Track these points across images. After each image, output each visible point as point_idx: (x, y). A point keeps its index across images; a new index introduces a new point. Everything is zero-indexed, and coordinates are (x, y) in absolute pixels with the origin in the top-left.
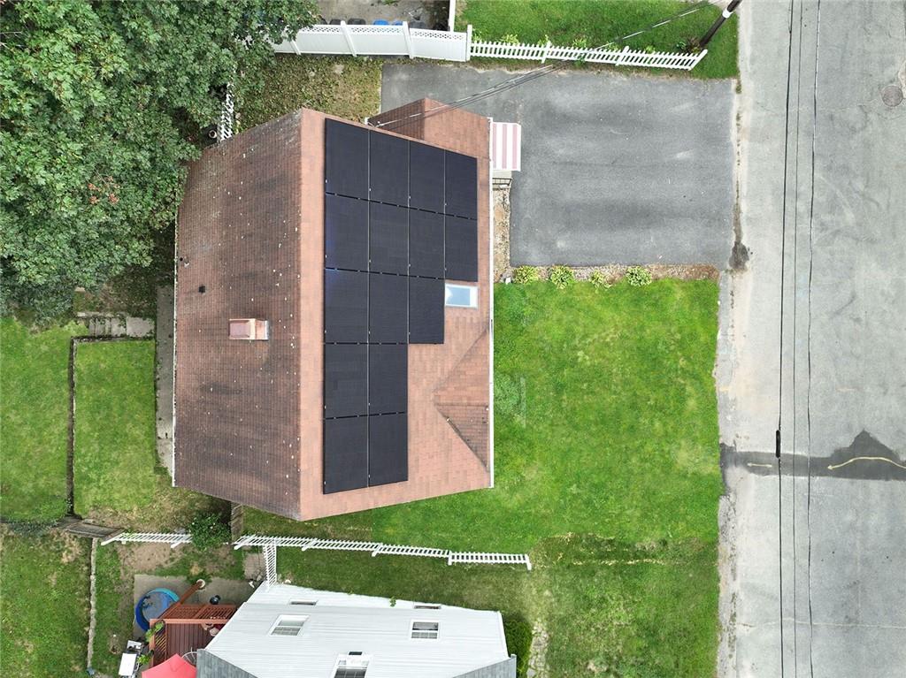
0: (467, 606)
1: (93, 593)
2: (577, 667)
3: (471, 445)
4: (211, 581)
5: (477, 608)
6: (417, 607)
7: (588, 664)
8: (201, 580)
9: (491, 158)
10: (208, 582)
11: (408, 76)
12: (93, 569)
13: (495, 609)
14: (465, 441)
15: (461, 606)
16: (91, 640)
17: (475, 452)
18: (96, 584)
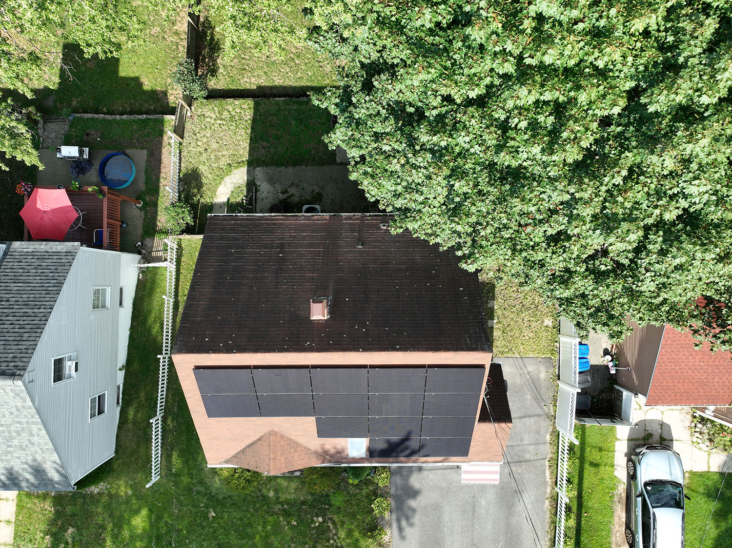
0: (119, 428)
1: (132, 117)
2: (71, 518)
3: (240, 453)
4: (141, 211)
5: (117, 436)
6: (119, 387)
7: (73, 527)
8: (142, 203)
9: (470, 463)
10: (140, 209)
11: (543, 379)
12: (151, 117)
13: (116, 452)
14: (243, 450)
15: (120, 423)
16: (96, 116)
17: (235, 456)
18: (140, 120)
